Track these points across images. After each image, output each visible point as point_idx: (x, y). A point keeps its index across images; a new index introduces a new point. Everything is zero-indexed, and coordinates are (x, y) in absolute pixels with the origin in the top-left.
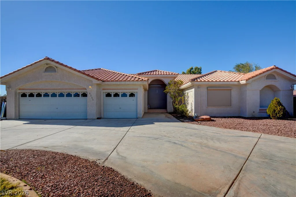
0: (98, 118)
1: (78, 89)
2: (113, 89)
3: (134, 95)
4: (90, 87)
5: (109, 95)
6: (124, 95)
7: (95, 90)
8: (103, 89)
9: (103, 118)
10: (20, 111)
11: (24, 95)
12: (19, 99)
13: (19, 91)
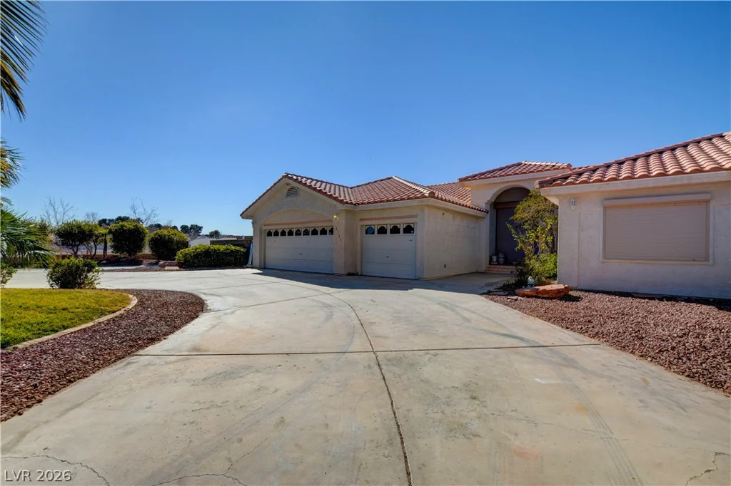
0: (349, 274)
1: (325, 221)
2: (375, 219)
3: (413, 229)
4: (335, 217)
5: (369, 231)
6: (395, 230)
7: (344, 222)
8: (361, 220)
9: (361, 275)
10: (267, 256)
11: (269, 234)
12: (265, 239)
13: (264, 228)
